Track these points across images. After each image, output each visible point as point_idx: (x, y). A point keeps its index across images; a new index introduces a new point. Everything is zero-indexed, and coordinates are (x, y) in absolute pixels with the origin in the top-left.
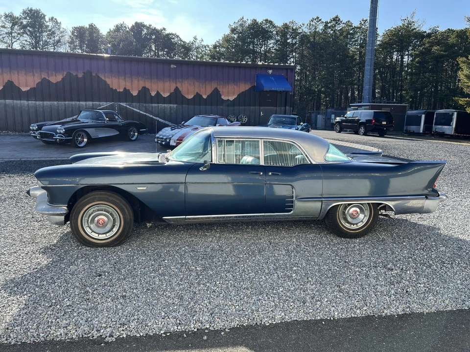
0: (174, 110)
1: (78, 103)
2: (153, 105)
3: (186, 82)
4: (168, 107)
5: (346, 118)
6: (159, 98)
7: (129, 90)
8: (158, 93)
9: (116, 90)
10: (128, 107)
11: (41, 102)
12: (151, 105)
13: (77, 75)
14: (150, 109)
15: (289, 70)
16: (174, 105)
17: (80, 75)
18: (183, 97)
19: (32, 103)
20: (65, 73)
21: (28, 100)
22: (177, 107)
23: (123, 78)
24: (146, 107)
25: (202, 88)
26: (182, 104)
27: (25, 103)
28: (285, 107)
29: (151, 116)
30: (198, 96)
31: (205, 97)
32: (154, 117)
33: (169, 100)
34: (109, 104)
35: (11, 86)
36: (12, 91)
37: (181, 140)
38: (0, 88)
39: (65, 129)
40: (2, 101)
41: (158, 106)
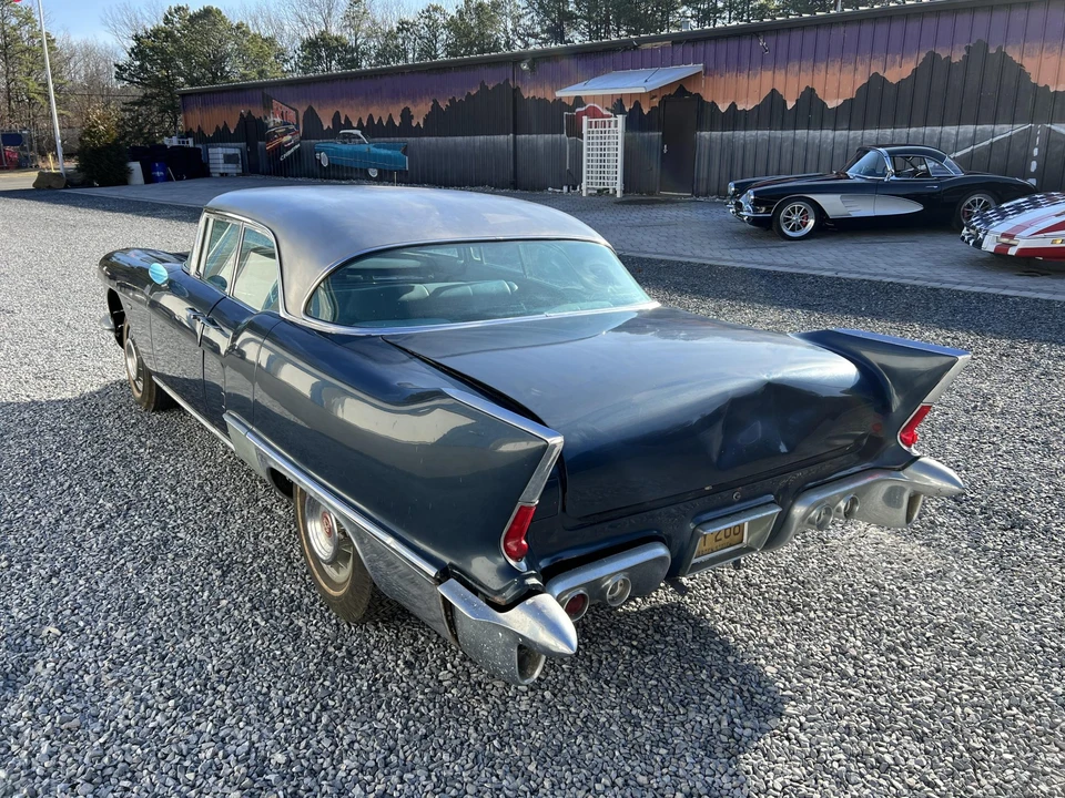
1: (938, 129)
9: (1047, 87)
11: (860, 132)
13: (949, 58)
19: (841, 134)
20: (923, 55)
21: (835, 129)
27: (828, 134)
34: (1019, 128)
35: (809, 96)
36: (810, 110)
37: (1011, 237)
38: (790, 105)
39: (755, 193)
40: (788, 134)
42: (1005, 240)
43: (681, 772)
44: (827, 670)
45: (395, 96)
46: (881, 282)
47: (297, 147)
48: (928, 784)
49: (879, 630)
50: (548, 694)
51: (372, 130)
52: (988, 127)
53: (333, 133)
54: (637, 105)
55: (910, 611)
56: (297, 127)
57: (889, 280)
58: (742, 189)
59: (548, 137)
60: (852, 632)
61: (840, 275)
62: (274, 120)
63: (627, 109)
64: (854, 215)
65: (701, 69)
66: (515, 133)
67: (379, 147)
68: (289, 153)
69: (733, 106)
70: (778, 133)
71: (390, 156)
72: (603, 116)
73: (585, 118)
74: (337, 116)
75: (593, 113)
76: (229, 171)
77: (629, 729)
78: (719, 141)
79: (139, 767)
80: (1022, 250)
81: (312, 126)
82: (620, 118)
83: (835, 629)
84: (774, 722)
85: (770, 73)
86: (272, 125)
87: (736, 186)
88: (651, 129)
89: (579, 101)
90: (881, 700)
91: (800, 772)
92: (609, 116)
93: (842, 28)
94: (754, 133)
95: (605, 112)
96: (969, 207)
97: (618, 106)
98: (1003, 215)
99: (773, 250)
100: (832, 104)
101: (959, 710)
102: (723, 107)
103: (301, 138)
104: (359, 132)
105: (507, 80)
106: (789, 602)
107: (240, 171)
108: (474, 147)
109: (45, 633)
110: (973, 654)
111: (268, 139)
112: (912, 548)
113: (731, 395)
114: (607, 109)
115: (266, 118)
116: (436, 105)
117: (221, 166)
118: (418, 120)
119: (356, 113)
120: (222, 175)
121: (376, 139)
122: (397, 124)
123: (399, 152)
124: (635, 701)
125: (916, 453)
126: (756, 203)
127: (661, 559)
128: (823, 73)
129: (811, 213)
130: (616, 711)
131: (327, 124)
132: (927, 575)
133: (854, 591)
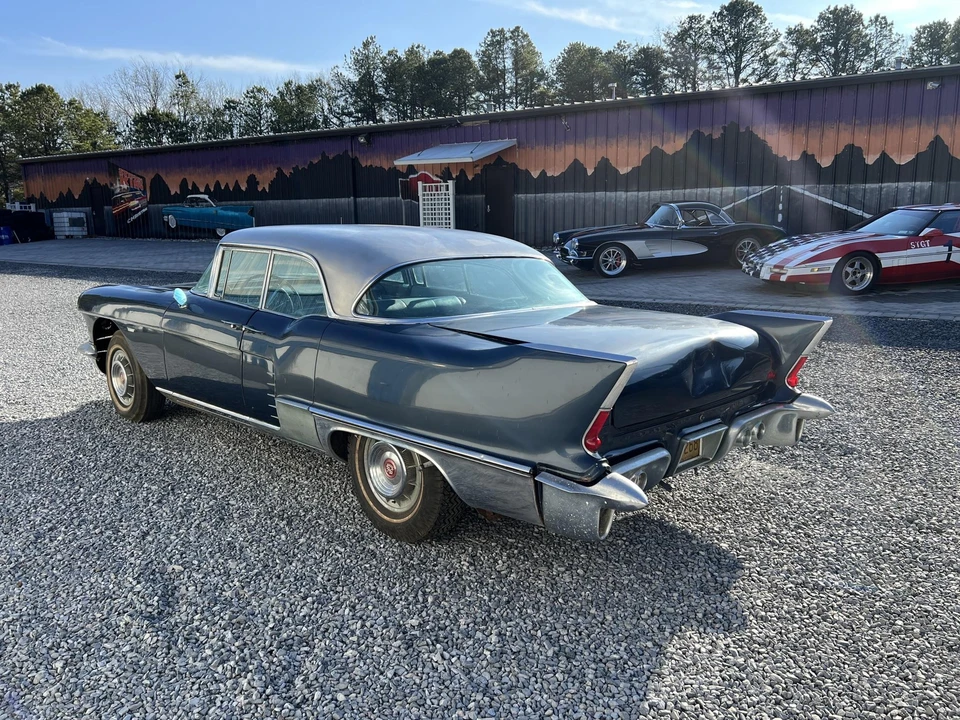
0: (924, 195)
1: (707, 190)
2: (867, 185)
4: (905, 188)
6: (885, 169)
7: (813, 155)
8: (884, 156)
9: (785, 157)
10: (807, 193)
11: (646, 193)
12: (862, 186)
13: (711, 135)
14: (859, 197)
16: (924, 183)
17: (717, 135)
18: (952, 161)
19: (632, 195)
20: (691, 133)
21: (627, 191)
22: (931, 186)
23: (803, 129)
24: (848, 193)
26: (949, 178)
27: (622, 195)
33: (912, 171)
34: (767, 189)
35: (605, 167)
36: (606, 176)
37: (782, 267)
38: (590, 172)
39: (579, 241)
40: (590, 195)
41: (881, 188)
42: (777, 270)
43: (693, 604)
44: (761, 542)
45: (241, 164)
46: (690, 305)
47: (144, 210)
48: (851, 594)
49: (785, 518)
50: (580, 571)
51: (219, 194)
52: (744, 188)
53: (180, 198)
54: (463, 172)
55: (800, 505)
56: (144, 192)
57: (696, 303)
58: (565, 238)
59: (386, 199)
60: (767, 520)
61: (657, 301)
62: (120, 186)
63: (454, 176)
64: (656, 256)
65: (516, 143)
66: (355, 197)
67: (226, 209)
68: (136, 216)
69: (543, 173)
70: (582, 195)
71: (236, 217)
72: (434, 182)
73: (420, 184)
74: (184, 183)
75: (426, 179)
76: (75, 233)
77: (647, 585)
78: (533, 202)
79: (310, 638)
80: (790, 277)
81: (159, 191)
82: (451, 183)
83: (755, 519)
84: (739, 573)
85: (572, 147)
86: (118, 191)
87: (560, 236)
88: (474, 192)
89: (411, 169)
90: (803, 554)
91: (770, 596)
92: (438, 182)
93: (627, 112)
94: (561, 195)
95: (435, 179)
96: (741, 248)
97: (446, 173)
98: (772, 252)
99: (598, 285)
100: (623, 171)
101: (853, 555)
102: (535, 174)
103: (149, 203)
104: (206, 197)
105: (346, 151)
106: (718, 507)
107: (85, 233)
108: (318, 209)
109: (170, 570)
110: (849, 525)
111: (115, 203)
112: (787, 470)
113: (695, 347)
114: (437, 176)
115: (112, 185)
116: (280, 173)
117: (67, 229)
118: (264, 185)
119: (203, 179)
120: (67, 237)
121: (223, 203)
122: (243, 189)
123: (247, 214)
124: (642, 569)
125: (798, 392)
126: (580, 249)
127: (664, 459)
128: (615, 147)
129: (623, 256)
130: (632, 577)
131: (174, 190)
132: (802, 485)
133: (758, 498)
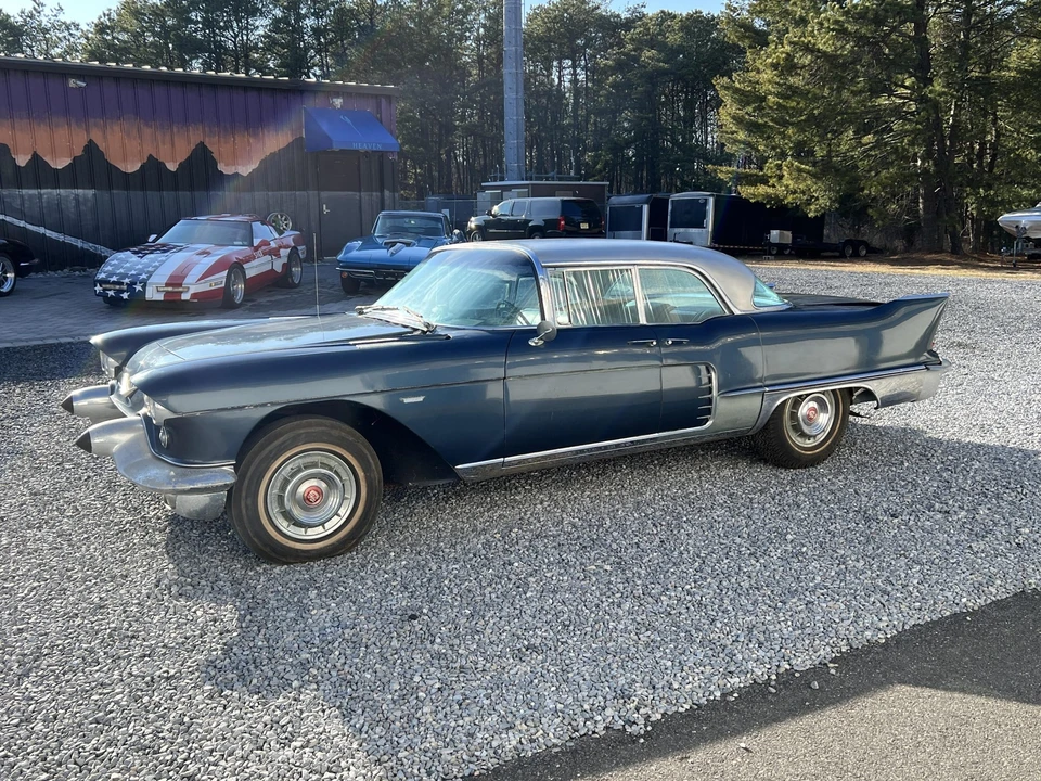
0: (89, 204)
2: (24, 191)
3: (117, 128)
4: (68, 196)
5: (494, 216)
6: (38, 172)
8: (36, 157)
12: (17, 192)
14: (17, 204)
15: (383, 100)
16: (87, 191)
18: (111, 169)
22: (95, 195)
25: (164, 144)
26: (111, 188)
28: (382, 192)
29: (22, 224)
30: (153, 166)
31: (172, 167)
32: (29, 227)
33: (69, 177)
41: (41, 195)
42: (170, 289)
